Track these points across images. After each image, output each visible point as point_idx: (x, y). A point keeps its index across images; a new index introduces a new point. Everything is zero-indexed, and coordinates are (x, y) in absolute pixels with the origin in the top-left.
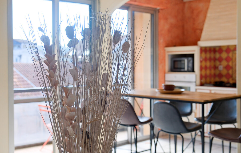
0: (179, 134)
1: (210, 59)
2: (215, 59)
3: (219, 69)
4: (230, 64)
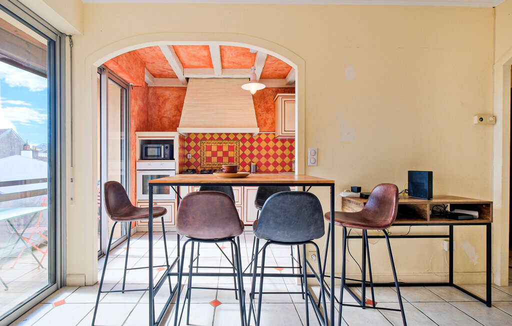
3: (188, 157)
4: (199, 152)
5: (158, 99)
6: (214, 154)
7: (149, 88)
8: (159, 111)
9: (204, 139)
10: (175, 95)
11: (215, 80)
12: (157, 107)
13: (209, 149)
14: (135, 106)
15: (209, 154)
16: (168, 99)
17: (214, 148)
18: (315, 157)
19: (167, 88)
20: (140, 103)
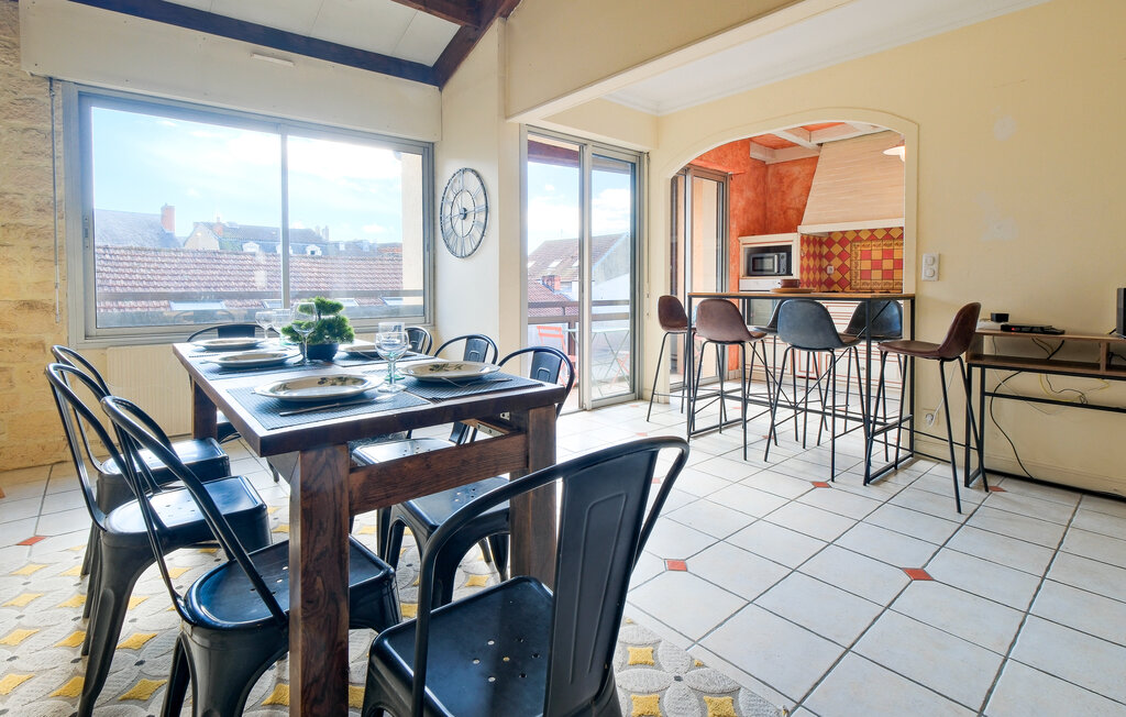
0: (827, 349)
1: (814, 256)
2: (821, 256)
3: (828, 272)
4: (847, 263)
5: (781, 181)
6: (877, 265)
7: (767, 167)
8: (783, 200)
9: (857, 239)
10: (807, 172)
11: (865, 138)
12: (780, 194)
13: (867, 255)
14: (738, 202)
15: (866, 265)
16: (797, 178)
17: (877, 255)
18: (935, 267)
19: (795, 162)
20: (749, 194)
